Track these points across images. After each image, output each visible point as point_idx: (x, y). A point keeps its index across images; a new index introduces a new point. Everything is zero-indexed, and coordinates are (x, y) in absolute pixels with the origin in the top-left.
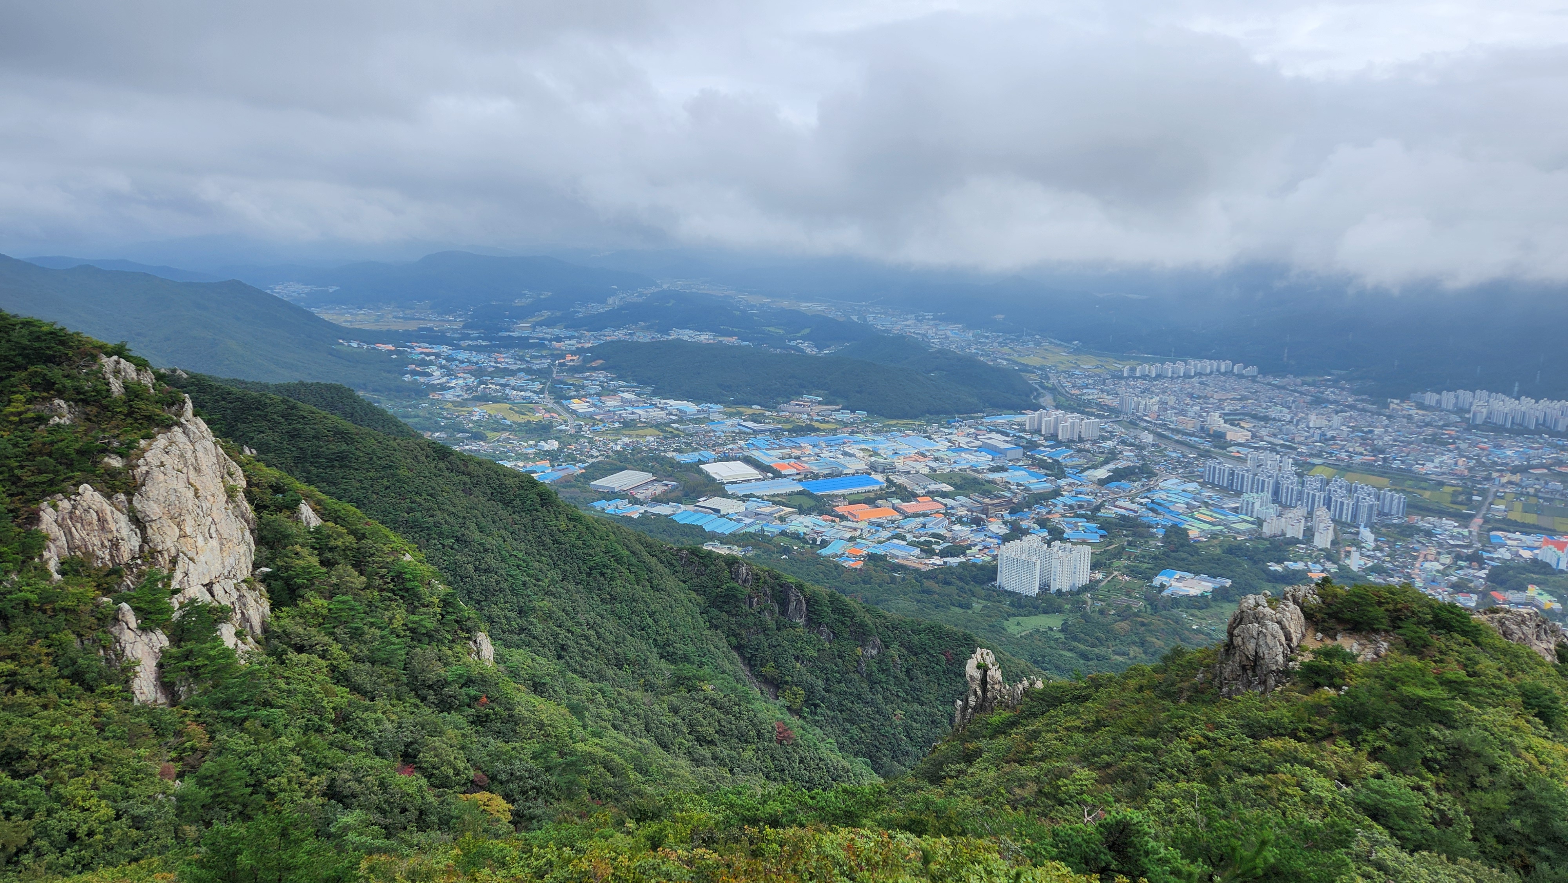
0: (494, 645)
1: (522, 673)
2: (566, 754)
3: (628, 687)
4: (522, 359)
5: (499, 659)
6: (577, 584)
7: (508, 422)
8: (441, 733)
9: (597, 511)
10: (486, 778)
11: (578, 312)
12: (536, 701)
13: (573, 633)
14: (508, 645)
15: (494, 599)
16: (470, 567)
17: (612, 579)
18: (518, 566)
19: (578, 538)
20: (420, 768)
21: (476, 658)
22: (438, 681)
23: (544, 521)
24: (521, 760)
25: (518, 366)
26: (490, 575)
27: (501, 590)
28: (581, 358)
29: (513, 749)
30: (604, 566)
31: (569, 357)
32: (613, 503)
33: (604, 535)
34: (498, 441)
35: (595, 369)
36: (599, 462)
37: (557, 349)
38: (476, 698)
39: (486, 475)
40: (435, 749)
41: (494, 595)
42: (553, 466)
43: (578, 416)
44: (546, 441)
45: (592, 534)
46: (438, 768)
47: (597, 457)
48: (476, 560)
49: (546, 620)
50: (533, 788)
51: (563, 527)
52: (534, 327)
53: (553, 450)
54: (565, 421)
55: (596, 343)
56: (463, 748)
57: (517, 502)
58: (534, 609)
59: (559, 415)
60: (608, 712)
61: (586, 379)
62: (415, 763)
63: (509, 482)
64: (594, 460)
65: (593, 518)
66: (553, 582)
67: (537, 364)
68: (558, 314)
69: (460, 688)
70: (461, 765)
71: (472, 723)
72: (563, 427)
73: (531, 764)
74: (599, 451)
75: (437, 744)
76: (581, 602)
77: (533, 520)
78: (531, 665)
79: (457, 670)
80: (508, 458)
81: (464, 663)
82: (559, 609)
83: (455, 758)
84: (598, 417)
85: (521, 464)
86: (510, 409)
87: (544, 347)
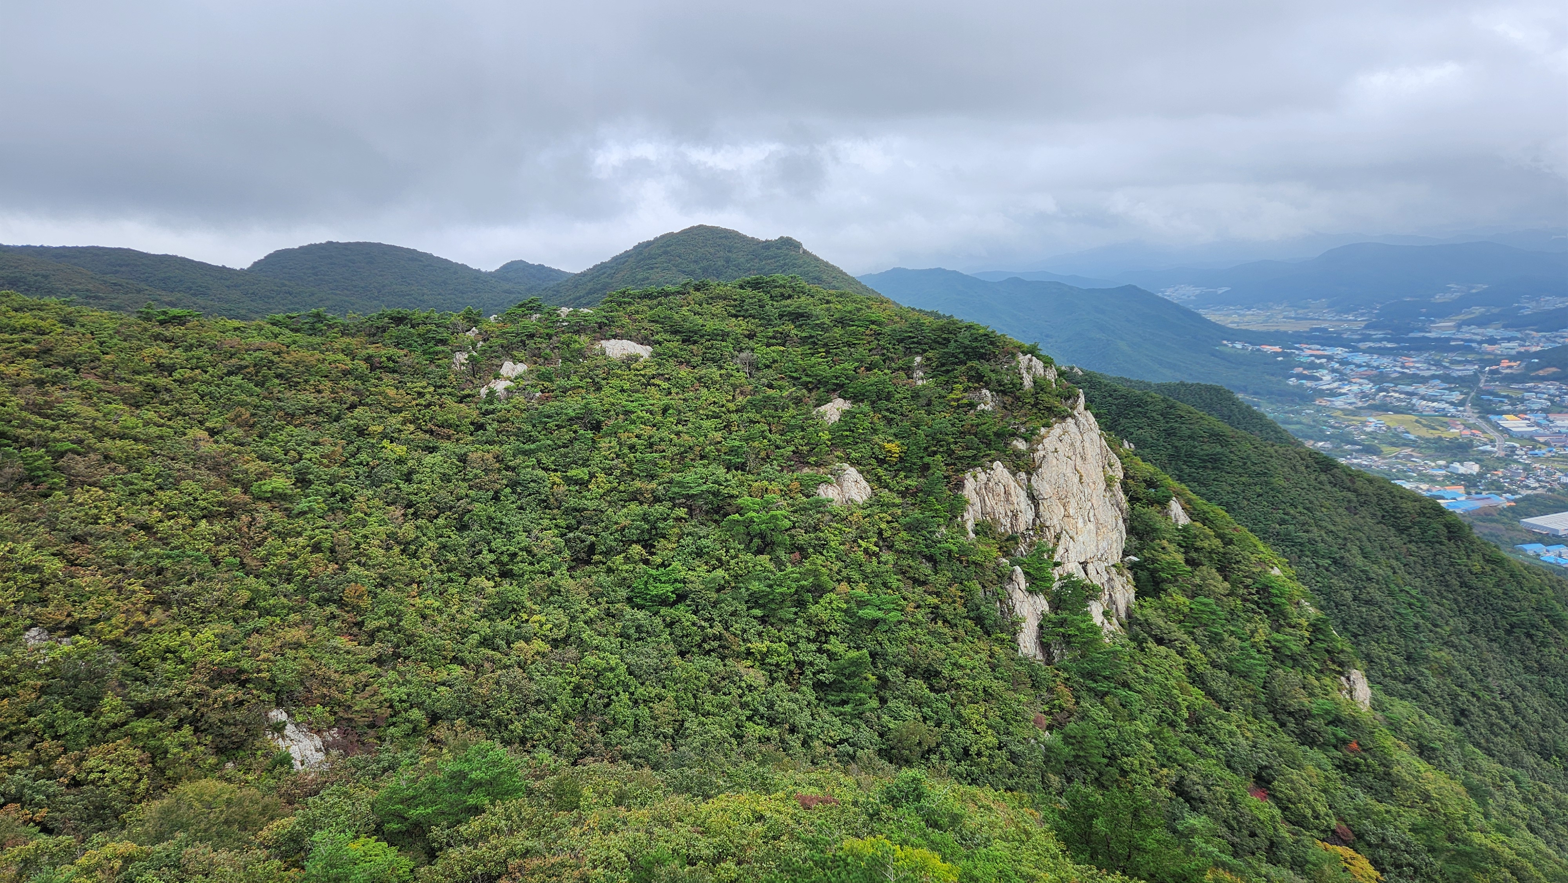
0: (1371, 687)
1: (1404, 729)
2: (1457, 839)
3: (1555, 785)
4: (1438, 364)
5: (1377, 705)
6: (1491, 640)
7: (1412, 437)
8: (1300, 767)
9: (1529, 556)
10: (1351, 834)
11: (1523, 308)
12: (1422, 765)
13: (1478, 699)
14: (1389, 693)
15: (1375, 635)
16: (1348, 595)
17: (1544, 644)
18: (1410, 605)
19: (1497, 585)
20: (1274, 797)
21: (1348, 697)
22: (1301, 710)
23: (1450, 557)
24: (1396, 828)
25: (1432, 372)
26: (1372, 608)
27: (1385, 628)
28: (1524, 364)
29: (1387, 812)
30: (1533, 626)
31: (1505, 363)
32: (1555, 549)
33: (1537, 587)
34: (1396, 457)
35: (1543, 379)
36: (1537, 496)
37: (1489, 354)
38: (1344, 742)
39: (1378, 495)
40: (1292, 781)
41: (1375, 631)
42: (1469, 493)
43: (1511, 436)
44: (1461, 462)
45: (1519, 583)
46: (1294, 804)
47: (1535, 489)
48: (1356, 588)
49: (1442, 675)
50: (1409, 865)
51: (1477, 568)
52: (1459, 326)
53: (1472, 475)
54: (1492, 441)
55: (1549, 346)
56: (1325, 791)
57: (1416, 530)
58: (1426, 659)
59: (1484, 432)
60: (1522, 807)
61: (1529, 390)
62: (1269, 789)
63: (1407, 505)
64: (1529, 492)
65: (1522, 565)
66: (1456, 631)
67: (1458, 371)
68: (1496, 310)
69: (1327, 725)
70: (1322, 810)
71: (1338, 767)
72: (1488, 448)
73: (1409, 836)
74: (1539, 481)
75: (1295, 777)
76: (1494, 664)
77: (1435, 555)
78: (1418, 722)
79: (1324, 704)
80: (1408, 478)
81: (1333, 699)
82: (1462, 666)
83: (1315, 799)
84: (1542, 440)
85: (1424, 486)
86: (1417, 421)
87: (1471, 350)
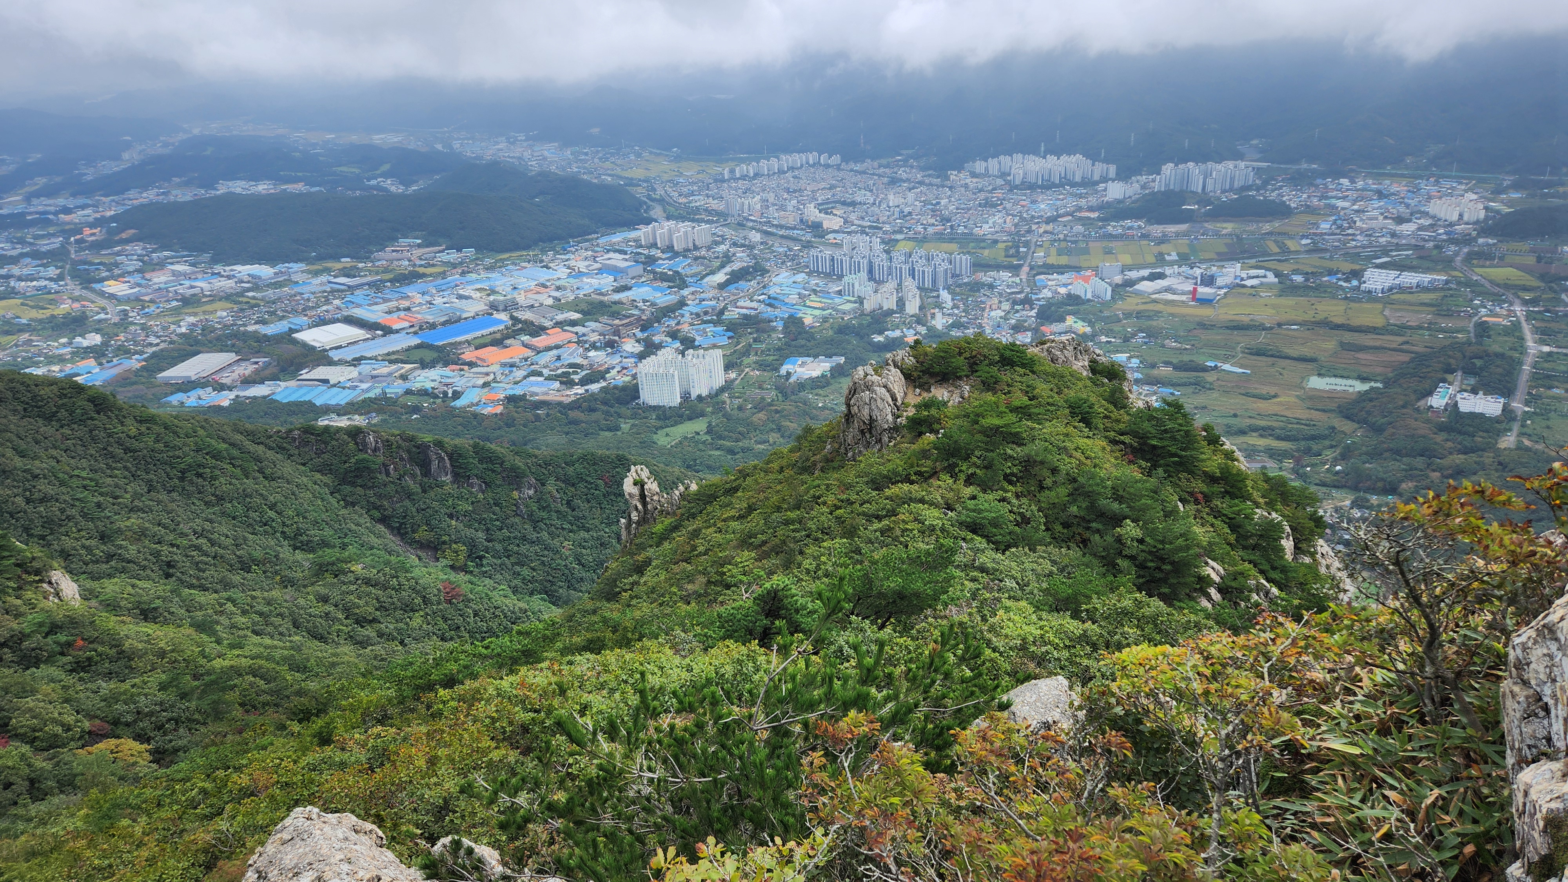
0: (76, 581)
1: (122, 604)
2: (202, 675)
3: (262, 589)
4: (22, 241)
5: (87, 595)
6: (170, 492)
7: (24, 321)
8: (33, 692)
9: (175, 407)
10: (106, 725)
11: (85, 174)
12: (149, 629)
13: (178, 547)
14: (95, 577)
15: (63, 530)
16: (19, 500)
17: (214, 478)
18: (85, 487)
19: (157, 441)
20: (16, 735)
21: (56, 601)
22: (12, 636)
23: (105, 429)
24: (146, 695)
25: (19, 251)
26: (49, 504)
27: (69, 518)
28: (104, 230)
29: (133, 686)
30: (199, 466)
31: (87, 231)
32: (194, 394)
33: (190, 431)
34: (16, 345)
35: (128, 241)
36: (162, 350)
37: (69, 223)
38: (69, 644)
39: (12, 389)
40: (30, 710)
41: (61, 525)
42: (100, 364)
43: (119, 301)
44: (82, 335)
45: (175, 433)
46: (41, 730)
47: (157, 345)
48: (25, 490)
49: (139, 540)
50: (169, 720)
51: (133, 431)
52: (28, 199)
53: (96, 345)
54: (103, 309)
55: (120, 210)
56: (67, 701)
57: (63, 413)
58: (119, 531)
59: (93, 302)
60: (243, 620)
61: (118, 254)
62: (9, 731)
63: (44, 392)
64: (154, 349)
65: (172, 416)
66: (136, 496)
67: (45, 245)
68: (58, 179)
69: (44, 638)
70: (70, 719)
71: (72, 671)
72: (102, 316)
73: (161, 696)
74: (158, 337)
75: (31, 704)
76: (180, 511)
77: (91, 431)
78: (133, 592)
79: (34, 618)
80: (37, 364)
81: (42, 609)
82: (153, 524)
83: (60, 714)
84: (147, 298)
85: (56, 368)
86: (22, 304)
87: (47, 223)
